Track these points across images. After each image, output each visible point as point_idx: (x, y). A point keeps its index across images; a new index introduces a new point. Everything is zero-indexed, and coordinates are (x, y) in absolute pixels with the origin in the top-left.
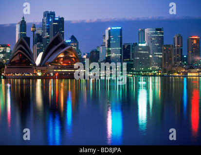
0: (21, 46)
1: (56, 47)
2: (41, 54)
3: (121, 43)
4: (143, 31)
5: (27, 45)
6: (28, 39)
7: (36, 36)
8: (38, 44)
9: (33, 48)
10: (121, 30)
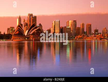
0: (19, 27)
1: (33, 28)
2: (27, 31)
3: (59, 26)
4: (68, 22)
6: (22, 25)
7: (25, 24)
8: (26, 27)
9: (24, 28)
10: (59, 21)
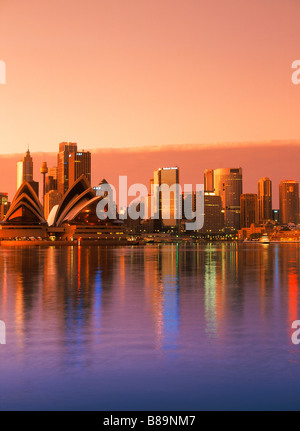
0: (24, 195)
1: (77, 198)
2: (55, 208)
4: (212, 173)
5: (34, 193)
6: (35, 185)
7: (47, 181)
8: (50, 192)
9: (42, 198)
10: (177, 171)
